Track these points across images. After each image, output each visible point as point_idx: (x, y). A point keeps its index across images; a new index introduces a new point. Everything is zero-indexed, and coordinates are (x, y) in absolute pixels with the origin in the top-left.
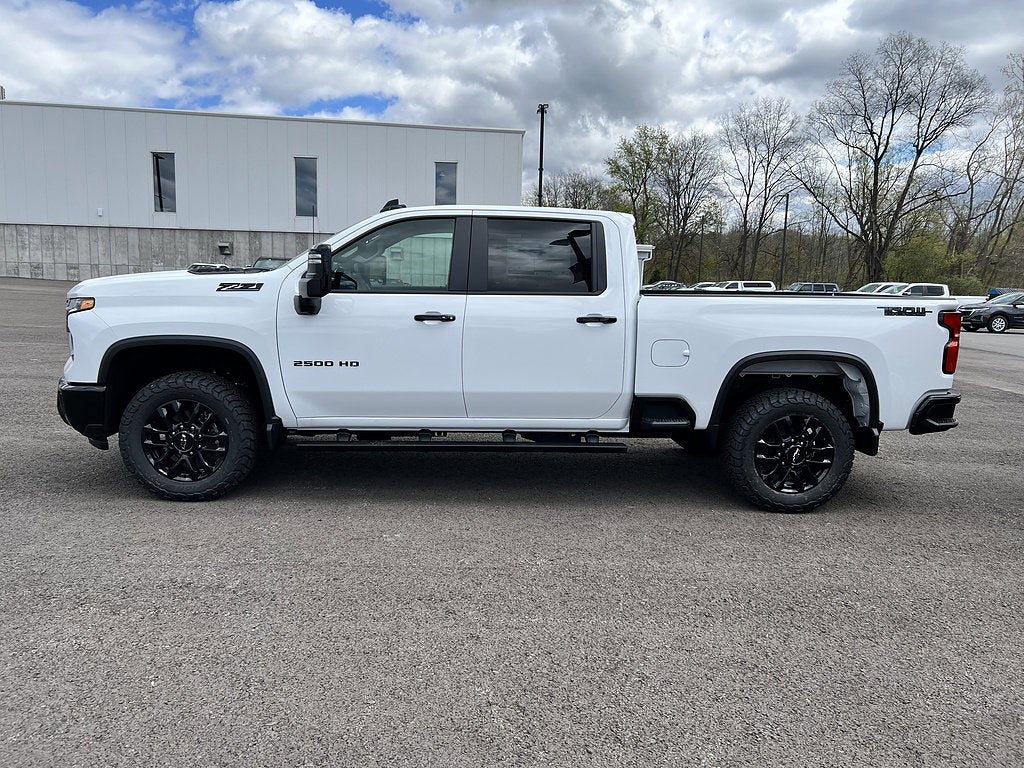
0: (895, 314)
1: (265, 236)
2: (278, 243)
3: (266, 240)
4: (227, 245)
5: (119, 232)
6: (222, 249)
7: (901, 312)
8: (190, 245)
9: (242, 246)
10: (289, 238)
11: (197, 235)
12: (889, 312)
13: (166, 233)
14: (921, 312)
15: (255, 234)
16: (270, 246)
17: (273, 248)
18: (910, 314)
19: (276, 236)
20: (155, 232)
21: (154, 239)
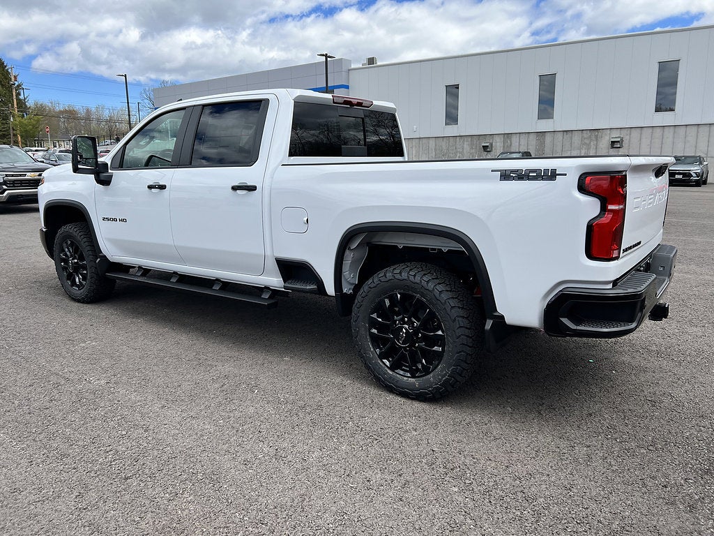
0: (514, 179)
1: (514, 136)
2: (523, 140)
3: (515, 139)
4: (488, 144)
5: (424, 141)
6: (485, 148)
7: (522, 176)
8: (465, 146)
9: (498, 146)
10: (531, 136)
11: (470, 139)
12: (505, 176)
13: (451, 139)
14: (552, 175)
15: (508, 136)
16: (518, 144)
17: (519, 145)
18: (535, 178)
19: (522, 136)
20: (445, 139)
21: (444, 144)
